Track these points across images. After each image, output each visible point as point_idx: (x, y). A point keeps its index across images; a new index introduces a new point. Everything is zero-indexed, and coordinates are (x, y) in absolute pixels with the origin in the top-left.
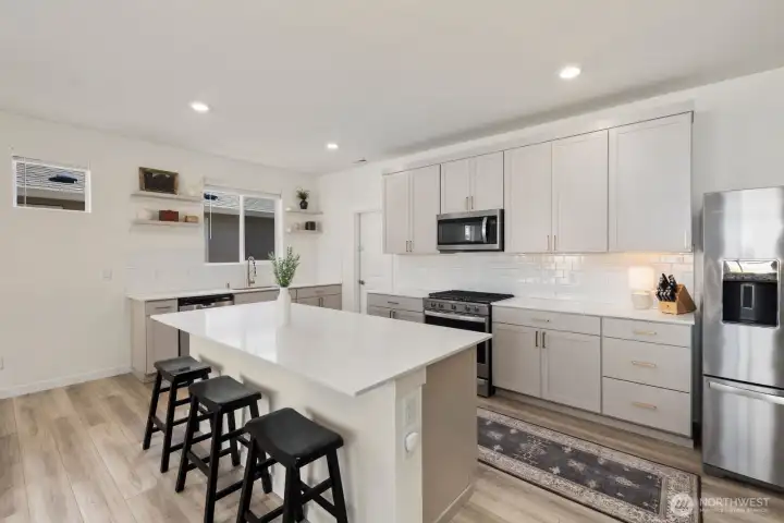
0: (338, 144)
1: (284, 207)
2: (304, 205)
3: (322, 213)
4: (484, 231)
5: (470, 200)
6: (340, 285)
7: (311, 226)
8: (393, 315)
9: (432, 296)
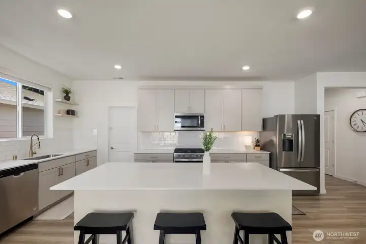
0: (122, 66)
1: (54, 98)
2: (67, 98)
3: (78, 105)
4: (199, 122)
5: (189, 108)
6: (96, 150)
7: (71, 113)
8: (154, 161)
9: (177, 151)
